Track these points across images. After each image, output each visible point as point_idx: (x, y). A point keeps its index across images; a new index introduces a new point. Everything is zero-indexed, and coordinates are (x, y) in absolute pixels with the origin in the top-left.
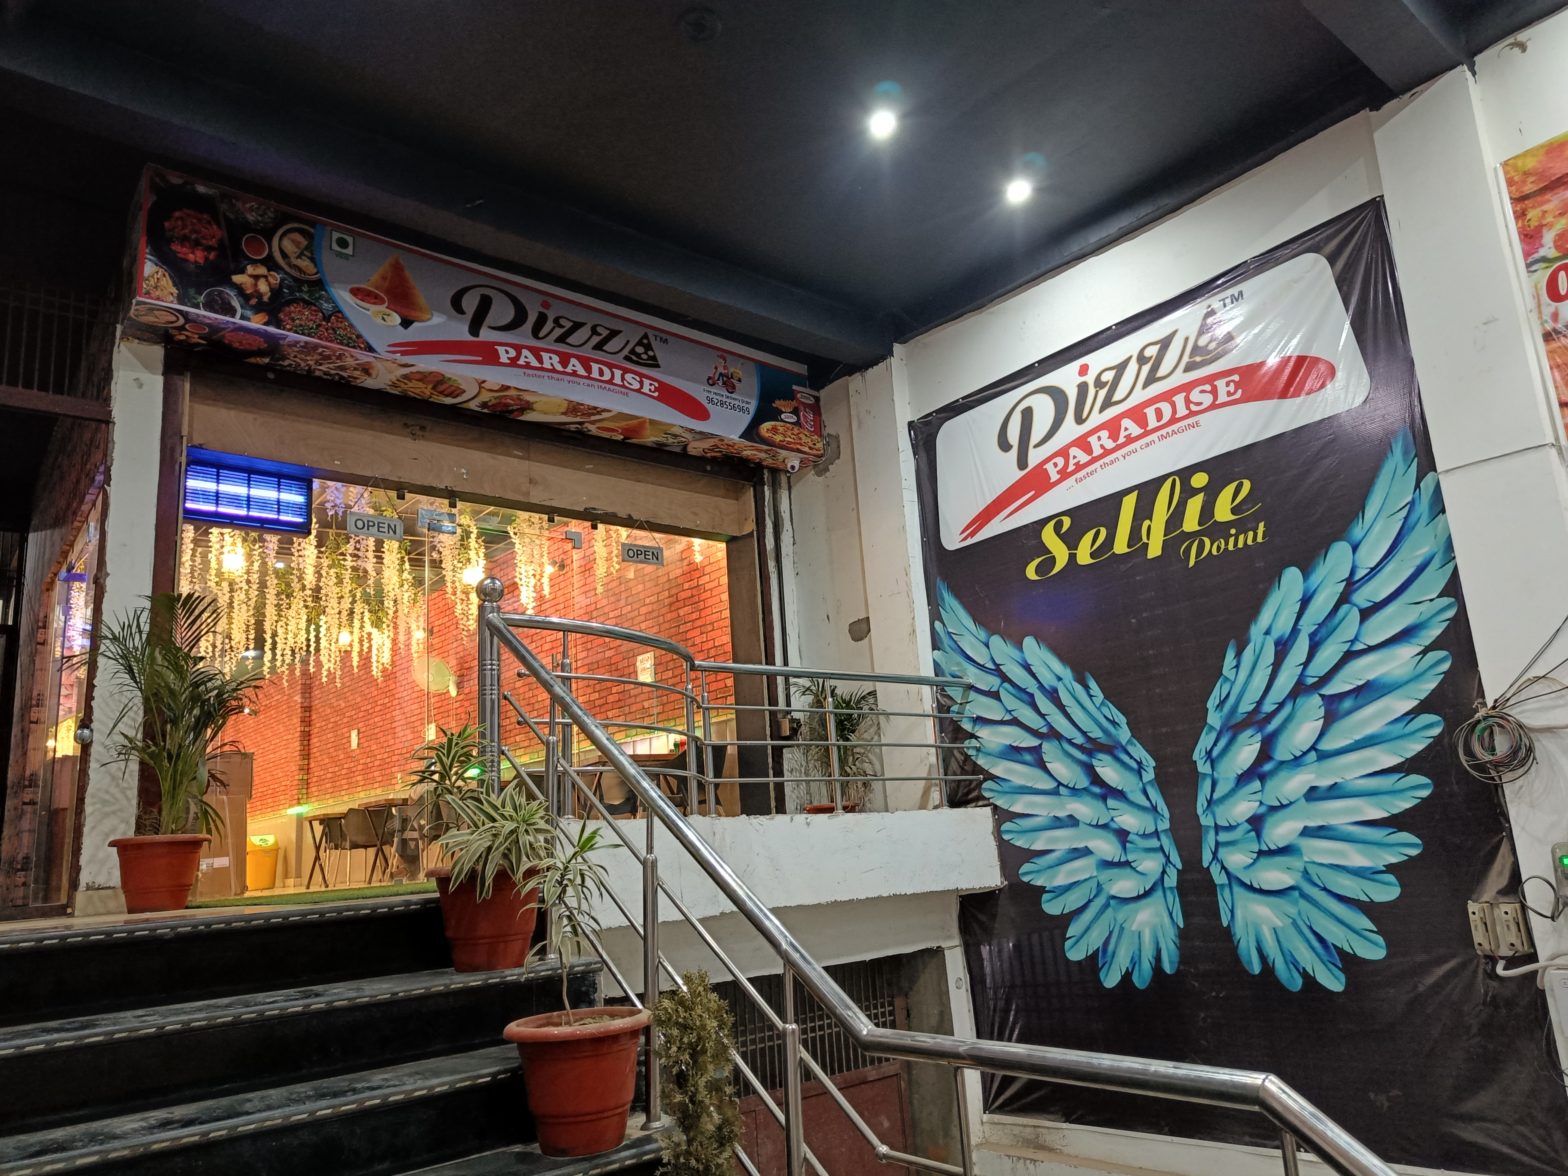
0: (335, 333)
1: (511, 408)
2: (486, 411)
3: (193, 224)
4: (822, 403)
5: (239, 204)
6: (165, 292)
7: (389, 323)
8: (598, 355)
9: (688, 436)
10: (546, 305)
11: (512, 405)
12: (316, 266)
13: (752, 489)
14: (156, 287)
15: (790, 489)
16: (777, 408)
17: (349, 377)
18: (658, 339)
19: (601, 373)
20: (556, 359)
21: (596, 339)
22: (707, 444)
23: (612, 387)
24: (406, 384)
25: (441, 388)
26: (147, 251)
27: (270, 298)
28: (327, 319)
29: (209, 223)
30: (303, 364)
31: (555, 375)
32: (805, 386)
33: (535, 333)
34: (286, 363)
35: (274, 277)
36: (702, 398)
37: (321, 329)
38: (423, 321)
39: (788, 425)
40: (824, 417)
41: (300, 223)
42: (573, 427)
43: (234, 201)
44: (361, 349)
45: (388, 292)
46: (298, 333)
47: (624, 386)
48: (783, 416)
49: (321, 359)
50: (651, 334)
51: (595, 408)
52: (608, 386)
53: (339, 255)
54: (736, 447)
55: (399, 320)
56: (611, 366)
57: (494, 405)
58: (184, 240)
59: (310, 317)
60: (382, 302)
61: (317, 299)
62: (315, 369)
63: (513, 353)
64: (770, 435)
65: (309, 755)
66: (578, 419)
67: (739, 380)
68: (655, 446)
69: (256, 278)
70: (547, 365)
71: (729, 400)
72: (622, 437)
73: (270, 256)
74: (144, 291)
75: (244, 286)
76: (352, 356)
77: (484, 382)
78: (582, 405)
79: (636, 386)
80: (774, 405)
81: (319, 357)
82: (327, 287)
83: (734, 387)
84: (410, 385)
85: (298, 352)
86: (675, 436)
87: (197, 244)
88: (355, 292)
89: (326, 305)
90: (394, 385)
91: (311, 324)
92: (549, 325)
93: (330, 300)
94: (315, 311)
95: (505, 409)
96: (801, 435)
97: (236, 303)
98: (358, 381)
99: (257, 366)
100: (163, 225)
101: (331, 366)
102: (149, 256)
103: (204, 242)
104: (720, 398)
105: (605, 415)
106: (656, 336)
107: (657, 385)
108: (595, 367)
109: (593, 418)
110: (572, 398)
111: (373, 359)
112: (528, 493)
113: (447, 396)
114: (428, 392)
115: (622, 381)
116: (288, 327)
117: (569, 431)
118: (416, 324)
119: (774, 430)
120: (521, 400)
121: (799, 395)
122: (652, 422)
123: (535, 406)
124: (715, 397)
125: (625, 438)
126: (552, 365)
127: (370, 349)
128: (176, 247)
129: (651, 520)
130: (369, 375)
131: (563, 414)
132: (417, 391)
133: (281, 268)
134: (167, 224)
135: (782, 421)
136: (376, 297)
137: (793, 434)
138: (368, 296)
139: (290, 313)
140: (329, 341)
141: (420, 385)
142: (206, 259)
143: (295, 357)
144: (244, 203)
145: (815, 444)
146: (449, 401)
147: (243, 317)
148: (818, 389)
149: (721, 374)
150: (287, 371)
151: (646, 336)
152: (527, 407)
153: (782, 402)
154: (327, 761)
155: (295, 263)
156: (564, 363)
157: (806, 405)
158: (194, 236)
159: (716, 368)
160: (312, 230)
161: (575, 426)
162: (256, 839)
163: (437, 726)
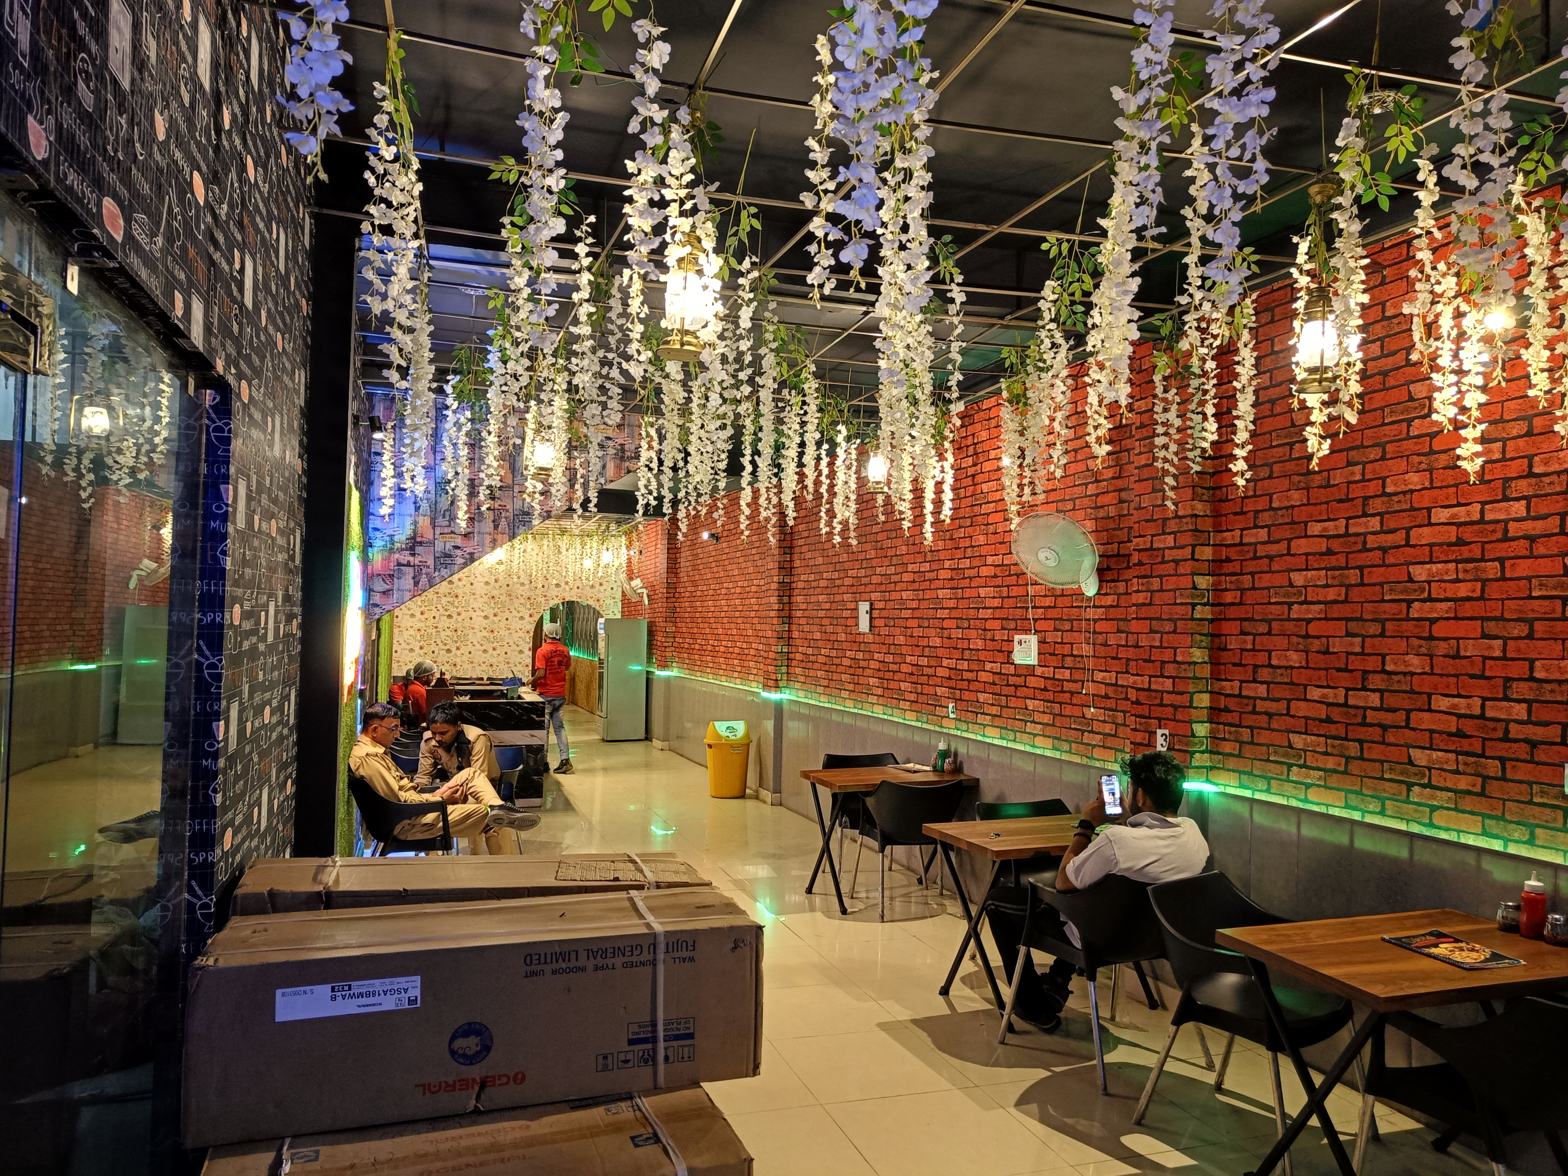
65: (790, 618)
154: (818, 636)
162: (721, 727)
163: (1042, 642)
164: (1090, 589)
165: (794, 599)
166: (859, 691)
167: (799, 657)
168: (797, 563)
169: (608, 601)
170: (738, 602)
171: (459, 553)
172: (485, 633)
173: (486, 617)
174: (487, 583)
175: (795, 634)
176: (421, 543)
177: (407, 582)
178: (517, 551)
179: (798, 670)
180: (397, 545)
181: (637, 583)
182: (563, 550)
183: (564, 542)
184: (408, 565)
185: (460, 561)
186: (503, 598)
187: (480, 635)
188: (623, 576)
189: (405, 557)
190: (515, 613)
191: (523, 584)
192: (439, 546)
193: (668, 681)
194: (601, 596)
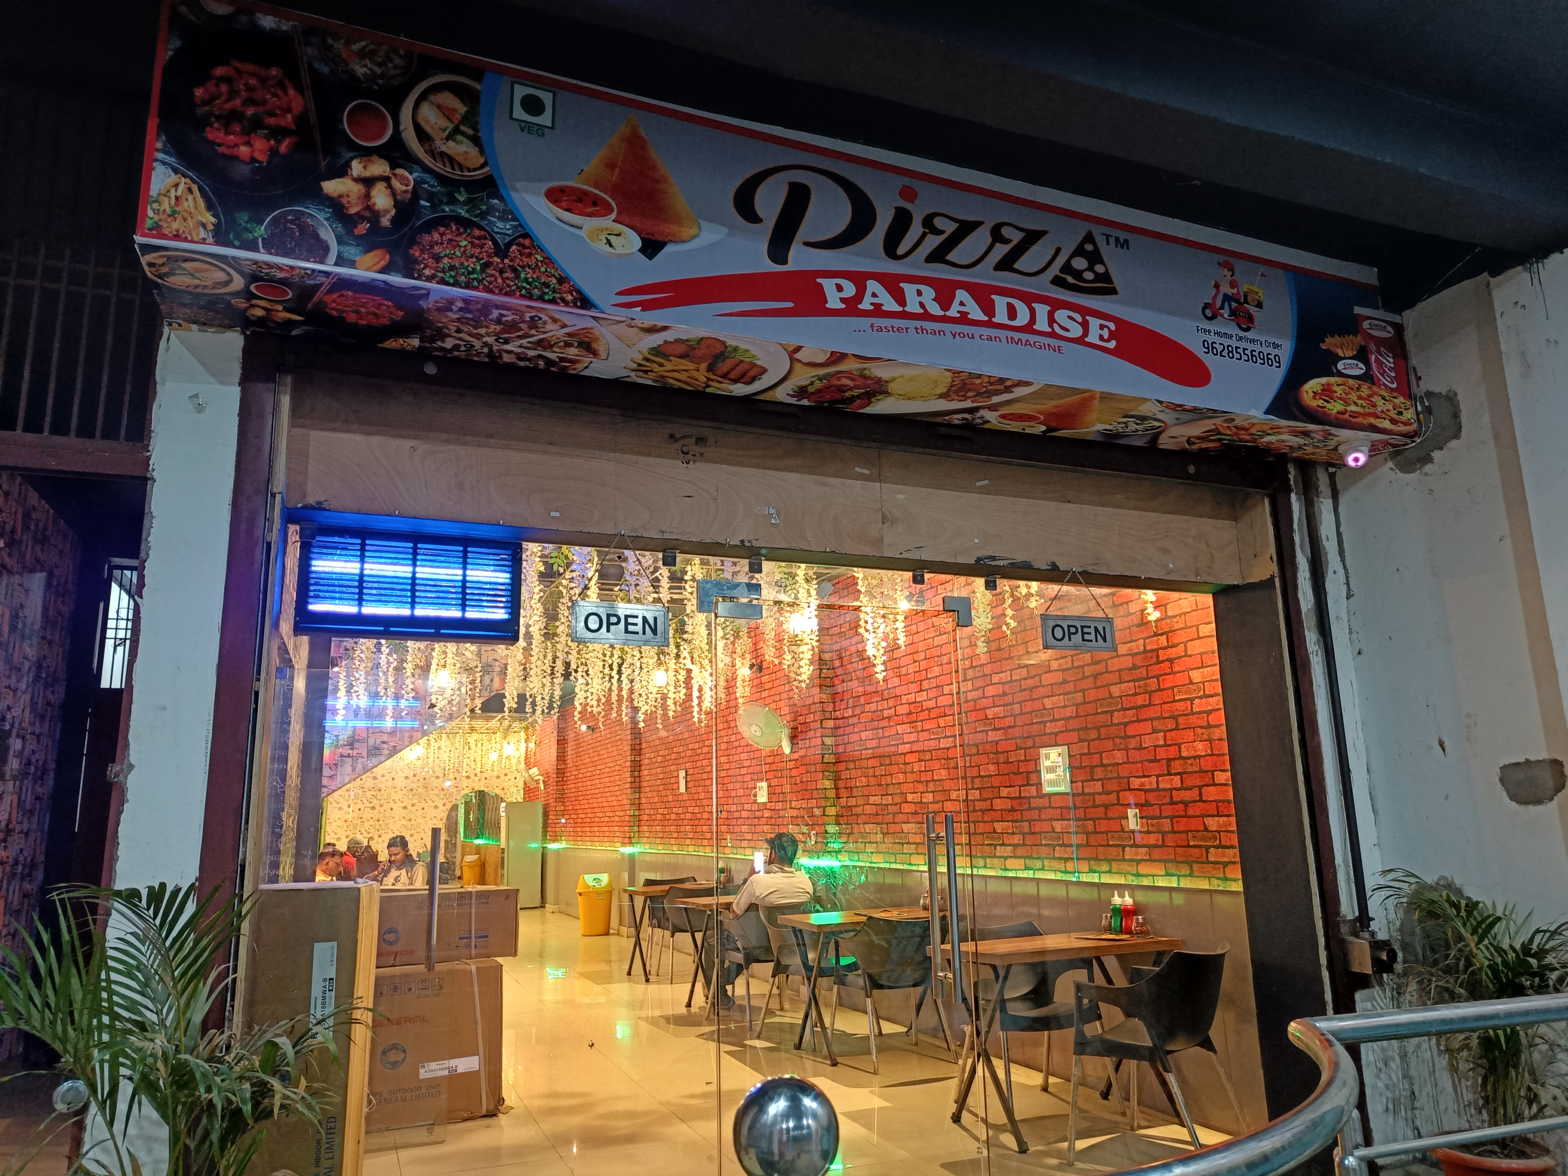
0: (517, 277)
1: (848, 394)
2: (805, 402)
3: (250, 88)
4: (1408, 335)
5: (339, 46)
6: (191, 223)
7: (620, 251)
8: (1006, 280)
9: (1168, 417)
10: (908, 194)
11: (851, 389)
12: (482, 152)
13: (1267, 501)
14: (173, 215)
15: (1335, 496)
16: (1328, 351)
17: (562, 359)
18: (1112, 241)
19: (1012, 313)
20: (929, 293)
21: (1001, 250)
22: (1197, 430)
23: (1032, 338)
24: (661, 365)
25: (723, 367)
26: (159, 145)
27: (393, 221)
28: (501, 251)
29: (281, 85)
30: (477, 344)
31: (929, 325)
32: (1375, 307)
33: (891, 248)
34: (449, 344)
35: (404, 181)
36: (1194, 344)
37: (490, 271)
38: (683, 241)
39: (1351, 382)
40: (1414, 361)
41: (452, 72)
42: (956, 419)
43: (330, 41)
44: (566, 304)
45: (615, 190)
46: (447, 284)
47: (1053, 335)
48: (1340, 365)
49: (503, 331)
50: (1098, 232)
51: (1002, 380)
52: (1024, 336)
53: (526, 127)
54: (1253, 431)
55: (638, 243)
56: (1028, 299)
57: (818, 391)
58: (230, 119)
59: (470, 250)
60: (608, 210)
61: (483, 215)
62: (499, 351)
63: (850, 291)
64: (1321, 403)
65: (640, 788)
66: (968, 404)
67: (1259, 305)
68: (1100, 439)
69: (369, 182)
70: (913, 306)
71: (1243, 345)
72: (1044, 428)
73: (397, 140)
74: (149, 223)
75: (344, 201)
76: (555, 320)
77: (798, 349)
78: (979, 376)
79: (1076, 331)
80: (1323, 346)
81: (498, 328)
82: (503, 191)
83: (1250, 319)
84: (669, 366)
85: (459, 320)
86: (1143, 419)
87: (256, 124)
88: (555, 196)
89: (500, 225)
90: (641, 369)
91: (471, 264)
92: (916, 230)
93: (509, 214)
94: (479, 238)
95: (838, 397)
96: (1375, 399)
97: (327, 234)
98: (580, 366)
99: (402, 353)
100: (193, 95)
101: (524, 342)
102: (160, 156)
103: (271, 121)
104: (1227, 342)
105: (1020, 392)
106: (1108, 236)
107: (1112, 326)
108: (1001, 303)
109: (995, 399)
110: (959, 366)
111: (591, 323)
112: (881, 540)
113: (735, 381)
114: (701, 376)
115: (1051, 326)
116: (427, 272)
117: (950, 425)
118: (669, 249)
119: (1327, 392)
120: (866, 378)
121: (1366, 325)
122: (1106, 397)
123: (891, 387)
124: (1216, 339)
125: (1050, 430)
126: (922, 305)
127: (584, 302)
128: (215, 133)
129: (1090, 569)
130: (595, 354)
131: (942, 396)
132: (683, 376)
133: (417, 161)
134: (199, 92)
135: (1340, 374)
136: (596, 201)
137: (1360, 398)
138: (580, 200)
139: (432, 245)
140: (507, 294)
141: (685, 364)
142: (274, 152)
143: (459, 331)
144: (348, 43)
145: (1400, 413)
146: (740, 389)
147: (340, 261)
148: (1399, 310)
149: (1226, 298)
150: (455, 358)
151: (1089, 238)
152: (878, 389)
153: (1337, 339)
154: (656, 799)
155: (444, 148)
156: (944, 301)
157: (1380, 342)
158: (250, 112)
159: (1217, 286)
160: (478, 86)
161: (960, 416)
162: (589, 879)
163: (769, 786)
164: (787, 750)
165: (642, 773)
166: (681, 837)
167: (645, 817)
168: (644, 746)
169: (512, 790)
170: (607, 779)
171: (385, 746)
172: (404, 822)
173: (405, 808)
174: (407, 778)
175: (643, 801)
176: (358, 741)
177: (348, 768)
178: (432, 748)
179: (645, 828)
180: (341, 742)
181: (534, 771)
182: (473, 746)
183: (472, 738)
184: (349, 756)
185: (386, 752)
186: (421, 790)
187: (399, 823)
188: (522, 766)
189: (347, 751)
190: (430, 803)
191: (438, 777)
192: (371, 742)
193: (557, 852)
194: (506, 785)
